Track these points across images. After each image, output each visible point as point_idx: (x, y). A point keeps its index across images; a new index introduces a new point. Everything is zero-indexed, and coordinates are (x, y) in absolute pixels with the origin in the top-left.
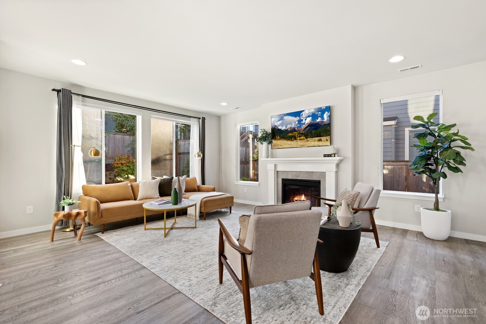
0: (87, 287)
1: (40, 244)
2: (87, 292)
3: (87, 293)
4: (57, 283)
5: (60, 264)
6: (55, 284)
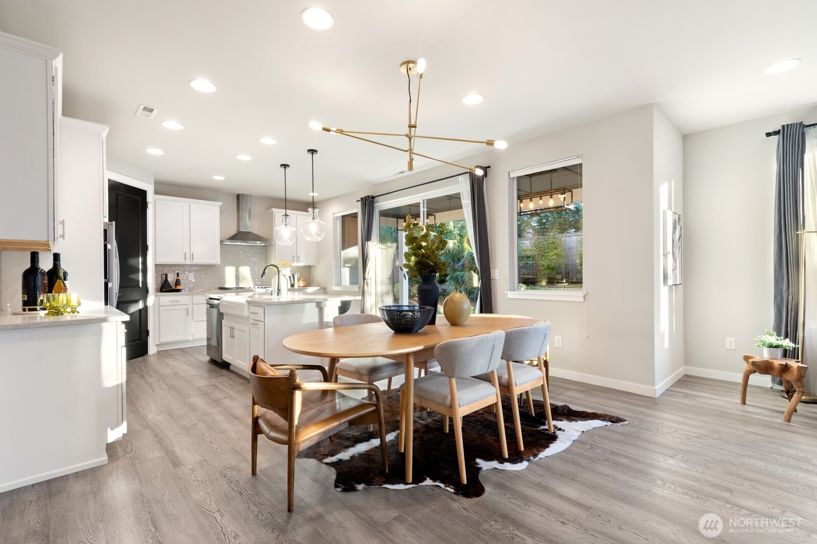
0: (696, 489)
1: (722, 400)
2: (687, 494)
3: (683, 494)
4: (671, 457)
5: (707, 438)
6: (668, 456)
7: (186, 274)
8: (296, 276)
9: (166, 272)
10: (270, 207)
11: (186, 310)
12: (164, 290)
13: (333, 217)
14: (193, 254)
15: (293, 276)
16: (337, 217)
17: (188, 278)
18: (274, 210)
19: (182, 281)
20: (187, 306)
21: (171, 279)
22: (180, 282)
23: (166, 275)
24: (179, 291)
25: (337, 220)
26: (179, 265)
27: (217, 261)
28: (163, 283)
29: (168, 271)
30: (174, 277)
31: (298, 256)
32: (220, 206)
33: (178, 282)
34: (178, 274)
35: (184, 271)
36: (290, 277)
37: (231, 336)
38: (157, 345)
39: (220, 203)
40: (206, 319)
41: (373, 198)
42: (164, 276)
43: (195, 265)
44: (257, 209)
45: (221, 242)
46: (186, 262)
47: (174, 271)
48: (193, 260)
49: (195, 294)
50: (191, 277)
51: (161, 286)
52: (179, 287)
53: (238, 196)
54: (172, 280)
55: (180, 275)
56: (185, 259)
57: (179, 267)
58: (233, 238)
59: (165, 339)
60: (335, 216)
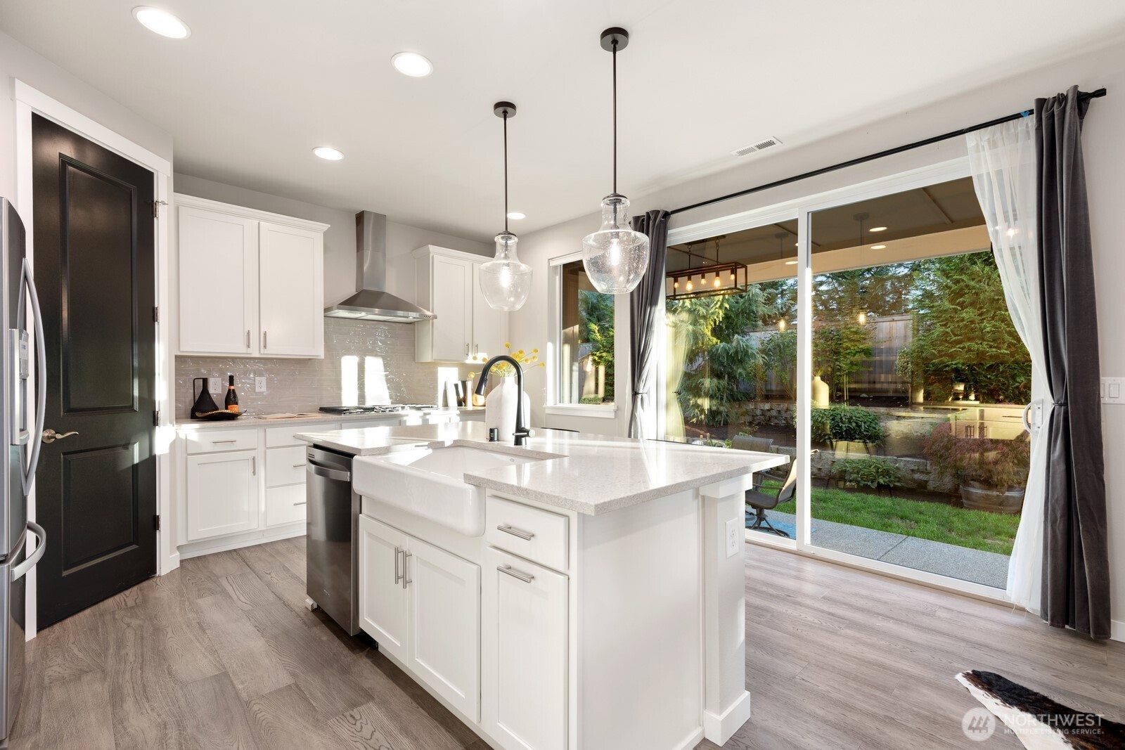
7: (249, 379)
8: (470, 385)
9: (204, 372)
10: (422, 244)
11: (251, 462)
12: (198, 414)
13: (549, 267)
14: (265, 334)
15: (464, 384)
16: (556, 267)
17: (253, 388)
18: (432, 248)
19: (241, 395)
20: (249, 455)
21: (217, 389)
22: (235, 396)
23: (205, 381)
24: (232, 417)
25: (556, 274)
26: (234, 359)
27: (319, 352)
28: (197, 398)
29: (209, 371)
30: (223, 386)
31: (475, 344)
32: (324, 233)
33: (231, 398)
34: (231, 379)
35: (246, 373)
36: (456, 386)
37: (397, 578)
38: (179, 548)
39: (326, 227)
40: (305, 501)
41: (667, 215)
42: (201, 382)
43: (271, 360)
44: (396, 246)
45: (327, 310)
46: (249, 351)
47: (222, 373)
48: (265, 347)
49: (272, 425)
50: (261, 385)
51: (192, 405)
52: (233, 409)
53: (360, 218)
54: (219, 391)
55: (236, 381)
56: (249, 346)
57: (234, 362)
58: (350, 303)
59: (200, 531)
60: (553, 263)
